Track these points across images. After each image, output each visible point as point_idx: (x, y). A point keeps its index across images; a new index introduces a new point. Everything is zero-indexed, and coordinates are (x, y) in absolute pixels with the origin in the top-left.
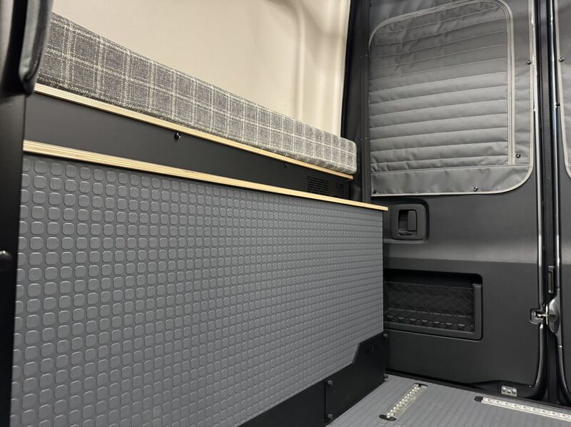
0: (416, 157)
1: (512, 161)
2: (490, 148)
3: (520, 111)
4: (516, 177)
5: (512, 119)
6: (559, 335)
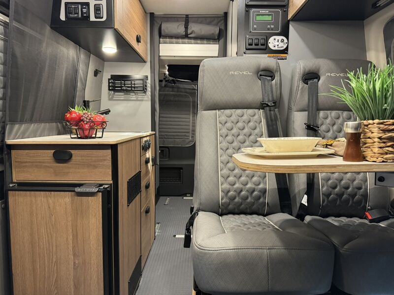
0: (166, 135)
1: (191, 138)
2: (186, 135)
3: (193, 126)
4: (191, 142)
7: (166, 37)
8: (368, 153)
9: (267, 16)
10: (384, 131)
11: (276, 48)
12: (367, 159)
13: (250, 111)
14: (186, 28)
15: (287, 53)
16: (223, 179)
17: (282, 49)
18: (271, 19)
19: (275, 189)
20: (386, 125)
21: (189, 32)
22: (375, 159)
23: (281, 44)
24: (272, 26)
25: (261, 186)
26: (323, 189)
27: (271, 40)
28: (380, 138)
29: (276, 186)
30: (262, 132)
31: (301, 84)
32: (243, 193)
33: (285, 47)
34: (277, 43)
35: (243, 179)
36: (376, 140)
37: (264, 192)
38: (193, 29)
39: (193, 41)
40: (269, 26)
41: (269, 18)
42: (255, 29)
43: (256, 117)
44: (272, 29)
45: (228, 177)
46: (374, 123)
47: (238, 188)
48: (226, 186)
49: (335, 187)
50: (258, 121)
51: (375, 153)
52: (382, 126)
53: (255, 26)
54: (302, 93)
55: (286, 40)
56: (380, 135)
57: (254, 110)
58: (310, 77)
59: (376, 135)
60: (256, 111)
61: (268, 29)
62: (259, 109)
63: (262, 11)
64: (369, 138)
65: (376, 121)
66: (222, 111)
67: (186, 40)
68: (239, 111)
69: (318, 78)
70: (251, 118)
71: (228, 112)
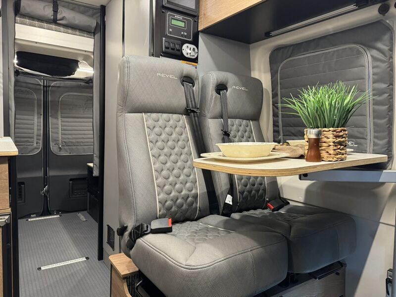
1: (35, 145)
2: (28, 140)
3: (38, 130)
4: (36, 150)
5: (36, 132)
6: (48, 196)
7: (24, 16)
8: (324, 154)
9: (181, 22)
10: (337, 137)
11: (188, 56)
12: (324, 159)
13: (175, 116)
14: (56, 11)
15: (197, 63)
16: (159, 189)
17: (193, 58)
18: (183, 26)
19: (205, 192)
20: (337, 132)
21: (59, 17)
22: (331, 159)
23: (193, 53)
24: (185, 34)
25: (193, 192)
26: (238, 187)
27: (185, 46)
28: (334, 142)
29: (206, 190)
30: (188, 138)
31: (215, 94)
32: (179, 201)
33: (196, 56)
34: (189, 51)
35: (177, 186)
36: (332, 144)
37: (195, 197)
38: (64, 15)
39: (62, 29)
40: (182, 33)
41: (182, 24)
42: (170, 33)
43: (181, 122)
44: (185, 36)
45: (165, 185)
46: (330, 131)
47: (174, 196)
48: (162, 196)
49: (246, 186)
50: (184, 127)
51: (330, 154)
52: (335, 133)
53: (171, 30)
54: (215, 101)
55: (196, 50)
56: (334, 140)
57: (179, 115)
58: (221, 88)
59: (331, 140)
60: (180, 116)
61: (182, 36)
62: (182, 114)
63: (177, 16)
64: (324, 142)
65: (331, 129)
66: (149, 114)
67: (54, 26)
68: (165, 115)
69: (226, 89)
70: (177, 123)
71: (154, 115)
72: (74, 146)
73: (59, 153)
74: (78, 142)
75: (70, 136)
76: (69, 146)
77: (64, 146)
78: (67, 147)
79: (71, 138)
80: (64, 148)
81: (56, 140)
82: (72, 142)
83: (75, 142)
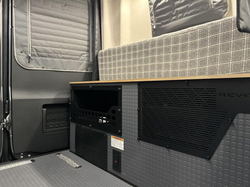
72: (50, 57)
73: (27, 65)
74: (54, 52)
75: (43, 42)
76: (42, 56)
77: (34, 55)
78: (40, 58)
79: (45, 44)
80: (35, 59)
81: (23, 46)
82: (46, 52)
83: (50, 51)
